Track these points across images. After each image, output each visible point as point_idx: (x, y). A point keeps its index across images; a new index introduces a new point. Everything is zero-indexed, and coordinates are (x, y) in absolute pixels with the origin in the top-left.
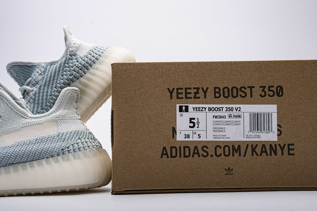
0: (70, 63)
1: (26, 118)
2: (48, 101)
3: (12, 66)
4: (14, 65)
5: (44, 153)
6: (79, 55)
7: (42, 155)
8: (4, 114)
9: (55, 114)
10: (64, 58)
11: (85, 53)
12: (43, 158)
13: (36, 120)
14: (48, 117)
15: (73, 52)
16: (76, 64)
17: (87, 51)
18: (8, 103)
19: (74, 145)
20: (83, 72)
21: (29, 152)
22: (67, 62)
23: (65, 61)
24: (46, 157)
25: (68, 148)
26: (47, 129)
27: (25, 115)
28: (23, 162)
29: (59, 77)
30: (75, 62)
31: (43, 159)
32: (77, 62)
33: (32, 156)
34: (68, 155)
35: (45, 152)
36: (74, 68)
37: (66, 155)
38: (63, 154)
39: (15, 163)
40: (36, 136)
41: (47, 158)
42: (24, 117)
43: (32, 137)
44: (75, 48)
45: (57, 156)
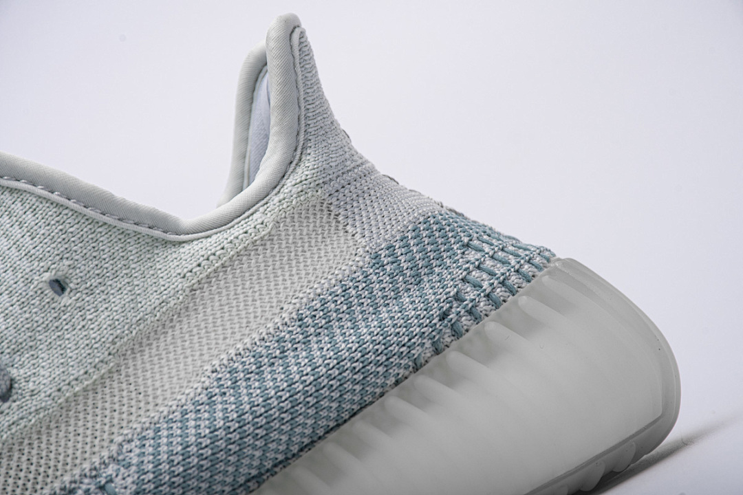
1: (181, 243)
5: (378, 364)
7: (371, 379)
8: (67, 263)
9: (299, 170)
12: (378, 391)
13: (237, 231)
14: (281, 196)
18: (63, 200)
19: (470, 277)
21: (312, 389)
24: (393, 380)
25: (458, 298)
26: (308, 254)
27: (165, 232)
28: (301, 450)
31: (382, 395)
33: (332, 400)
34: (478, 333)
35: (383, 358)
37: (468, 335)
38: (457, 334)
39: (268, 471)
40: (282, 305)
41: (397, 383)
42: (166, 243)
43: (268, 315)
45: (436, 358)
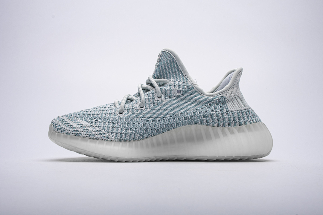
0: (213, 105)
2: (164, 118)
3: (169, 53)
4: (170, 53)
6: (227, 106)
10: (212, 97)
11: (234, 109)
15: (224, 98)
16: (218, 111)
17: (237, 109)
20: (218, 124)
22: (211, 103)
23: (210, 101)
29: (193, 108)
30: (218, 109)
32: (220, 110)
36: (213, 113)
44: (230, 97)
